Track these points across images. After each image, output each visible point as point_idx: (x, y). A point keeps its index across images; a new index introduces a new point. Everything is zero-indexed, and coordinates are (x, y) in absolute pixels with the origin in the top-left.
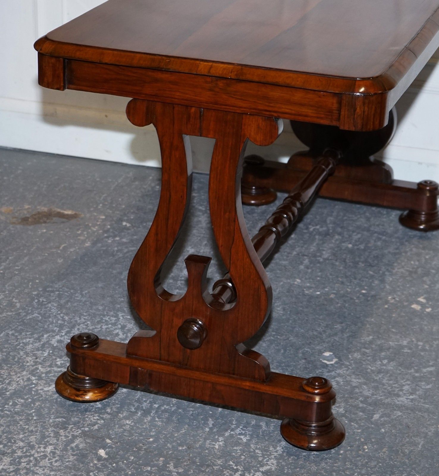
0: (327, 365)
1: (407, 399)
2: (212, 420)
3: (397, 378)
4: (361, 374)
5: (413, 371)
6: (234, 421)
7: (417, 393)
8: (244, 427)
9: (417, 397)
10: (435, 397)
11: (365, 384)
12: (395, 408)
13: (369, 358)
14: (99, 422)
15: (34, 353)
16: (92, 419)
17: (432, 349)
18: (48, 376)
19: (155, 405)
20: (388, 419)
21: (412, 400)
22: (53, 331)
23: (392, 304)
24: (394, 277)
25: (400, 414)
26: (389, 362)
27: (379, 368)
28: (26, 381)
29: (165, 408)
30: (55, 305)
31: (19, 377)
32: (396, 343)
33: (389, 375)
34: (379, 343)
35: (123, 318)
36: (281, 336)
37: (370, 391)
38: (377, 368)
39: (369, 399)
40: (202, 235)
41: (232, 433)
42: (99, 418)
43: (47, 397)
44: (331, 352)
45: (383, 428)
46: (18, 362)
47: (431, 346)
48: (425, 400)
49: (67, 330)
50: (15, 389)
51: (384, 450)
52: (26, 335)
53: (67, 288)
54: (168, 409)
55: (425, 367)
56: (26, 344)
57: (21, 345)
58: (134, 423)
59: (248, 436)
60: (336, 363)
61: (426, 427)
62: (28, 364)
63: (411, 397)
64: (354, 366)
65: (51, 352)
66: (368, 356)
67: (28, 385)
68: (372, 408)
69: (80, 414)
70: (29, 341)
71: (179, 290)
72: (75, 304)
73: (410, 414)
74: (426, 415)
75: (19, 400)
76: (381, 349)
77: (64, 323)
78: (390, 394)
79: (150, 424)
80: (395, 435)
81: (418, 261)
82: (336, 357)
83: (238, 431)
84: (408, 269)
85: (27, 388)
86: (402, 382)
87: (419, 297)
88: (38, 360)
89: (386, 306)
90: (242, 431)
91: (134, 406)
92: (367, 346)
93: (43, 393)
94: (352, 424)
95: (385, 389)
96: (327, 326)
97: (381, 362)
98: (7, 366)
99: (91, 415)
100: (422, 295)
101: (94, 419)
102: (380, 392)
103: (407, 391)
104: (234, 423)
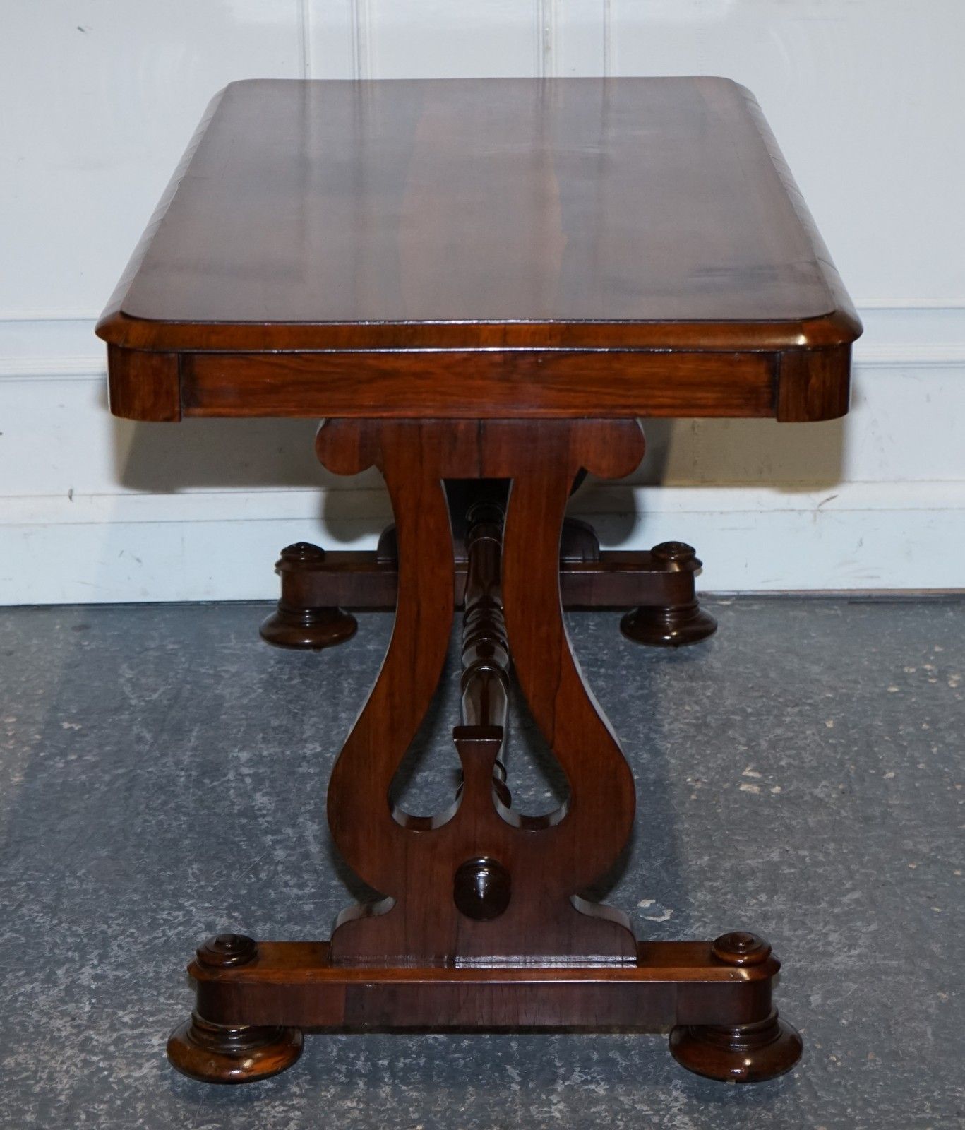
0: (660, 924)
1: (850, 957)
2: (514, 1068)
5: (823, 905)
6: (557, 1060)
7: (860, 942)
9: (864, 950)
10: (897, 945)
12: (839, 977)
13: (729, 896)
14: (291, 1115)
15: (59, 1009)
16: (273, 1112)
17: (831, 858)
18: (123, 1049)
19: (381, 1062)
20: (839, 999)
21: (860, 956)
22: (71, 960)
23: (699, 790)
24: (672, 741)
25: (856, 986)
26: (771, 897)
27: (760, 911)
28: (82, 1067)
29: (405, 1064)
30: (37, 908)
31: (63, 1063)
32: (760, 861)
33: (786, 921)
34: (728, 865)
35: (196, 908)
38: (756, 911)
40: (244, 722)
41: (567, 1083)
42: (286, 1108)
43: (151, 1089)
44: (652, 899)
46: (37, 1033)
47: (827, 854)
49: (96, 952)
50: (71, 1087)
51: (870, 1057)
52: (17, 977)
53: (36, 871)
54: (411, 1064)
56: (31, 995)
57: (21, 998)
58: (363, 1102)
59: (602, 1083)
60: (673, 916)
62: (64, 1033)
63: (853, 952)
64: (711, 916)
65: (94, 1001)
66: (726, 894)
67: (92, 1074)
68: (797, 987)
69: (242, 1109)
70: (33, 988)
71: (273, 835)
72: (78, 900)
73: (871, 982)
74: (901, 978)
75: (96, 1107)
76: (739, 876)
77: (81, 942)
79: (396, 1099)
81: (696, 703)
82: (668, 907)
83: (577, 1077)
84: (687, 721)
85: (95, 1079)
87: (743, 770)
88: (78, 1022)
89: (693, 797)
90: (585, 1077)
91: (339, 1071)
92: (709, 875)
93: (137, 1083)
95: (798, 946)
97: (757, 899)
98: (23, 1047)
99: (267, 1105)
100: (747, 766)
101: (279, 1112)
102: (793, 954)
103: (838, 943)
104: (558, 1064)
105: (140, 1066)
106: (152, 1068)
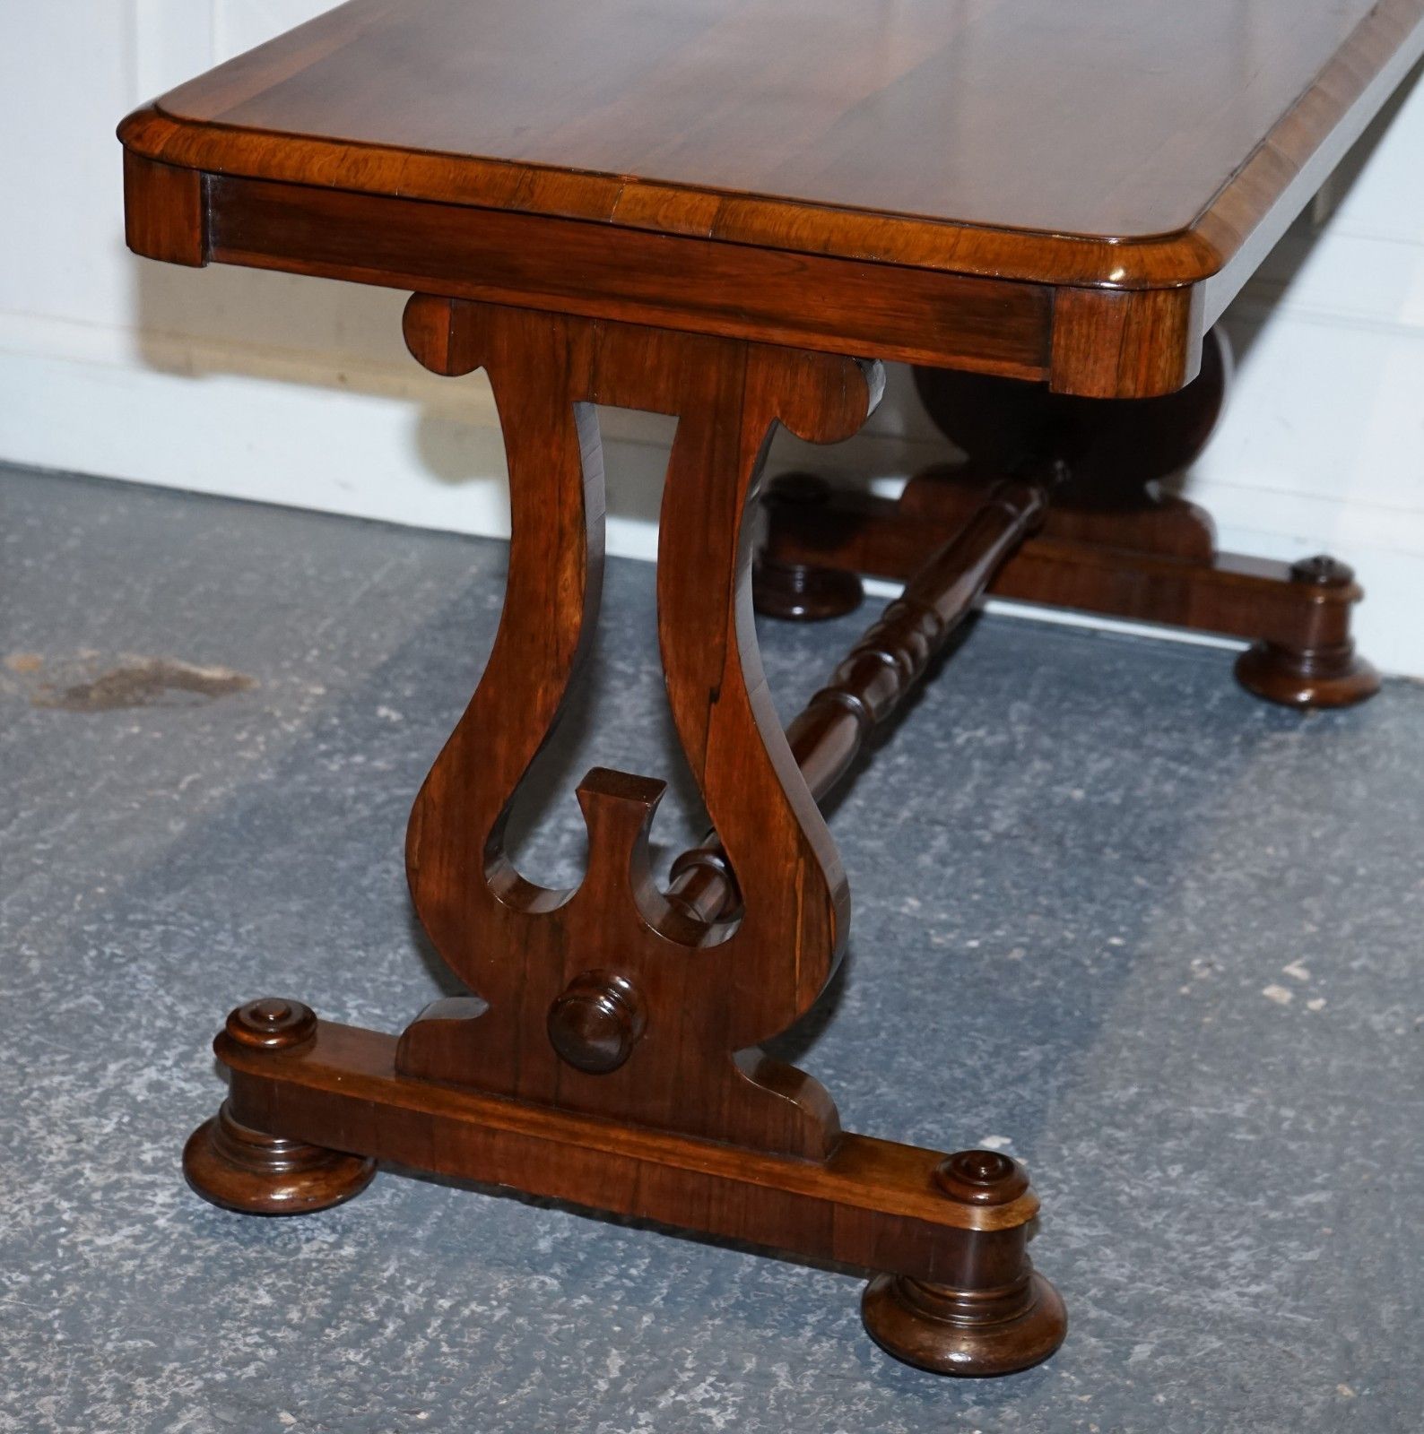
1: (1241, 1294)
2: (621, 1355)
3: (1210, 1226)
4: (1099, 1209)
5: (1261, 1202)
6: (690, 1358)
7: (1275, 1275)
8: (720, 1379)
9: (1273, 1289)
10: (1329, 1292)
11: (1109, 1242)
12: (1202, 1324)
13: (1125, 1158)
14: (261, 1353)
15: (73, 1121)
16: (239, 1344)
17: (1325, 1130)
18: (111, 1200)
19: (441, 1302)
20: (1178, 1360)
21: (1256, 1299)
22: (139, 1053)
23: (1202, 982)
24: (1210, 897)
25: (1217, 1344)
26: (1188, 1172)
27: (1155, 1191)
28: (40, 1214)
29: (473, 1312)
30: (151, 967)
31: (19, 1201)
32: (1212, 1111)
33: (1185, 1214)
34: (1157, 1108)
35: (360, 1013)
36: (850, 1082)
37: (1123, 1266)
38: (1150, 1190)
39: (1121, 1293)
40: (621, 753)
41: (681, 1398)
42: (261, 1341)
43: (104, 1267)
44: (1008, 1136)
45: (1162, 1390)
46: (21, 1151)
47: (1322, 1122)
48: (1297, 1297)
49: (182, 1048)
52: (53, 1063)
53: (191, 914)
54: (481, 1315)
55: (1300, 1192)
56: (49, 1093)
57: (36, 1094)
58: (374, 1358)
59: (730, 1410)
61: (1299, 1391)
62: (52, 1158)
63: (1254, 1289)
64: (1077, 1183)
65: (126, 1119)
66: (1121, 1153)
67: (46, 1227)
68: (1128, 1324)
69: (202, 1327)
70: (61, 1083)
72: (214, 967)
73: (1247, 1344)
74: (1298, 1349)
75: (14, 1276)
76: (1164, 1128)
77: (174, 1029)
78: (1189, 1278)
79: (421, 1364)
80: (1200, 1415)
81: (1288, 845)
83: (700, 1392)
84: (1256, 870)
85: (43, 1237)
86: (1227, 1238)
87: (1287, 963)
88: (84, 1145)
89: (1185, 990)
90: (713, 1393)
91: (375, 1302)
92: (1119, 1118)
93: (92, 1254)
94: (1065, 1374)
95: (1173, 1260)
96: (997, 1051)
97: (1164, 1171)
99: (239, 1329)
100: (1298, 957)
101: (246, 1345)
102: (1156, 1271)
103: (1239, 1269)
104: (688, 1365)
105: (114, 1230)
106: (128, 1237)
